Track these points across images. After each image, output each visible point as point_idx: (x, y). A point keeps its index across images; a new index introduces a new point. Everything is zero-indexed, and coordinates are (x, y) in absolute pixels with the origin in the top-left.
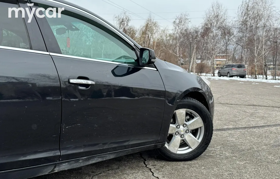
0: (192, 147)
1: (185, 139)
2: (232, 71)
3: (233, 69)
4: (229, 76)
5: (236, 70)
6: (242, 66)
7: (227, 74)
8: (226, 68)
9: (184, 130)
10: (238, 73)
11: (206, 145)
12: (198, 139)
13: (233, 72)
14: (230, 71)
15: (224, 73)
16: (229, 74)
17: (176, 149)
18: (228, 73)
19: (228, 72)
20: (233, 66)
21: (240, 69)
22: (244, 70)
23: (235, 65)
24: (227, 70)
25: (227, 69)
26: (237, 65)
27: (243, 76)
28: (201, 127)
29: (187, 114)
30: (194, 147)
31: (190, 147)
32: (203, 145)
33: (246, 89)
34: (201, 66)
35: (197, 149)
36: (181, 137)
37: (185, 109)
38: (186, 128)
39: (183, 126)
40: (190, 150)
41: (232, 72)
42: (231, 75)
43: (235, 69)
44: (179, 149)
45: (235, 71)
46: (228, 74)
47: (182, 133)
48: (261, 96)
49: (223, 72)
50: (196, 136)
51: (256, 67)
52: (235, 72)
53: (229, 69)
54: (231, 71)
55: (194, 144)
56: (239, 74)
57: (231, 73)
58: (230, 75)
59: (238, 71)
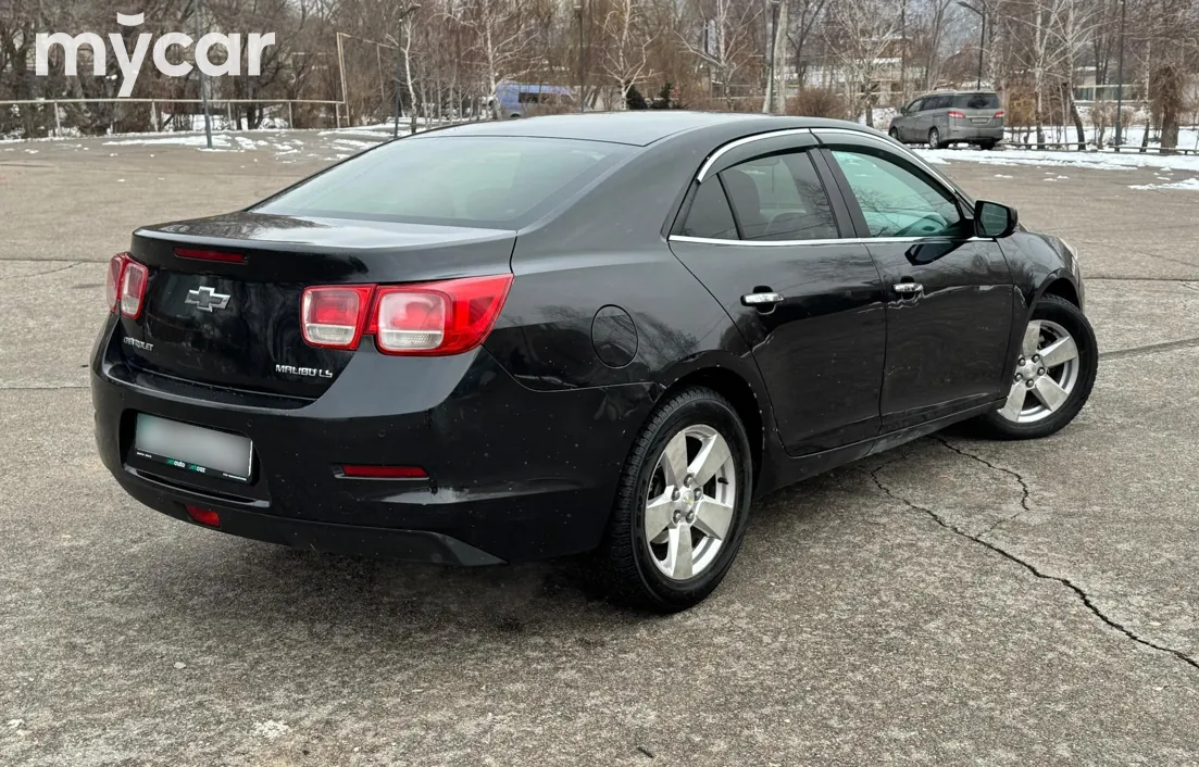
0: (1051, 407)
1: (1036, 389)
2: (948, 121)
3: (952, 115)
4: (936, 141)
5: (964, 117)
6: (987, 99)
7: (926, 137)
8: (922, 108)
9: (1033, 369)
10: (972, 131)
11: (1082, 398)
12: (1064, 387)
13: (952, 128)
14: (938, 122)
15: (913, 130)
16: (934, 136)
17: (1017, 412)
18: (933, 129)
19: (931, 126)
20: (949, 102)
21: (980, 112)
22: (995, 117)
23: (959, 97)
24: (924, 117)
25: (930, 115)
26: (969, 98)
27: (988, 142)
28: (1070, 362)
29: (1042, 332)
30: (1054, 407)
31: (1045, 407)
32: (1075, 401)
33: (1037, 207)
34: (818, 102)
35: (1061, 409)
36: (1027, 384)
37: (1040, 322)
38: (1038, 364)
39: (1033, 359)
40: (1046, 413)
41: (948, 125)
42: (945, 138)
43: (959, 113)
44: (1023, 413)
45: (959, 121)
46: (930, 134)
47: (1031, 376)
48: (1105, 237)
49: (910, 126)
50: (1058, 380)
51: (1040, 98)
52: (959, 128)
53: (934, 116)
54: (945, 124)
55: (1055, 399)
56: (975, 134)
57: (943, 130)
58: (938, 139)
59: (971, 119)
